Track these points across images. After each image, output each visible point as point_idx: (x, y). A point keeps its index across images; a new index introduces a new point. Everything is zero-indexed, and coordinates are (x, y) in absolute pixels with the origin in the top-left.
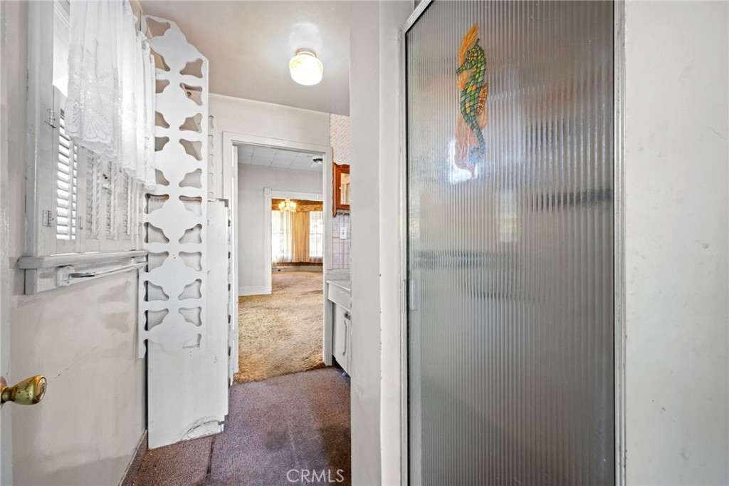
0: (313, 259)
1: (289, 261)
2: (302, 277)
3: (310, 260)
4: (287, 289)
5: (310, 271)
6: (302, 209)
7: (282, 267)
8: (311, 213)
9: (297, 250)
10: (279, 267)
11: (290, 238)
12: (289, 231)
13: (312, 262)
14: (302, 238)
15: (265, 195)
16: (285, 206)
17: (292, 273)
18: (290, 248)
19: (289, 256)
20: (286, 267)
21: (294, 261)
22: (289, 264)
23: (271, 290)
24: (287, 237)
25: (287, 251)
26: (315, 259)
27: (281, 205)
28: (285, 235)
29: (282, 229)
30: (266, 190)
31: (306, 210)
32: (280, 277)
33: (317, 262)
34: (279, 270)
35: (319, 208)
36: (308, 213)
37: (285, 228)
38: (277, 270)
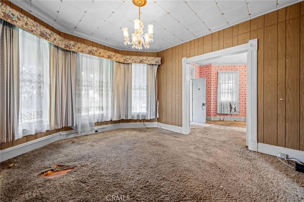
0: (136, 116)
1: (109, 119)
3: (133, 116)
6: (125, 60)
7: (100, 127)
8: (134, 65)
10: (96, 128)
13: (136, 119)
19: (109, 115)
20: (104, 126)
21: (115, 119)
22: (112, 122)
25: (107, 108)
31: (129, 61)
33: (140, 118)
34: (97, 131)
35: (146, 60)
36: (130, 65)
37: (104, 81)
38: (94, 132)
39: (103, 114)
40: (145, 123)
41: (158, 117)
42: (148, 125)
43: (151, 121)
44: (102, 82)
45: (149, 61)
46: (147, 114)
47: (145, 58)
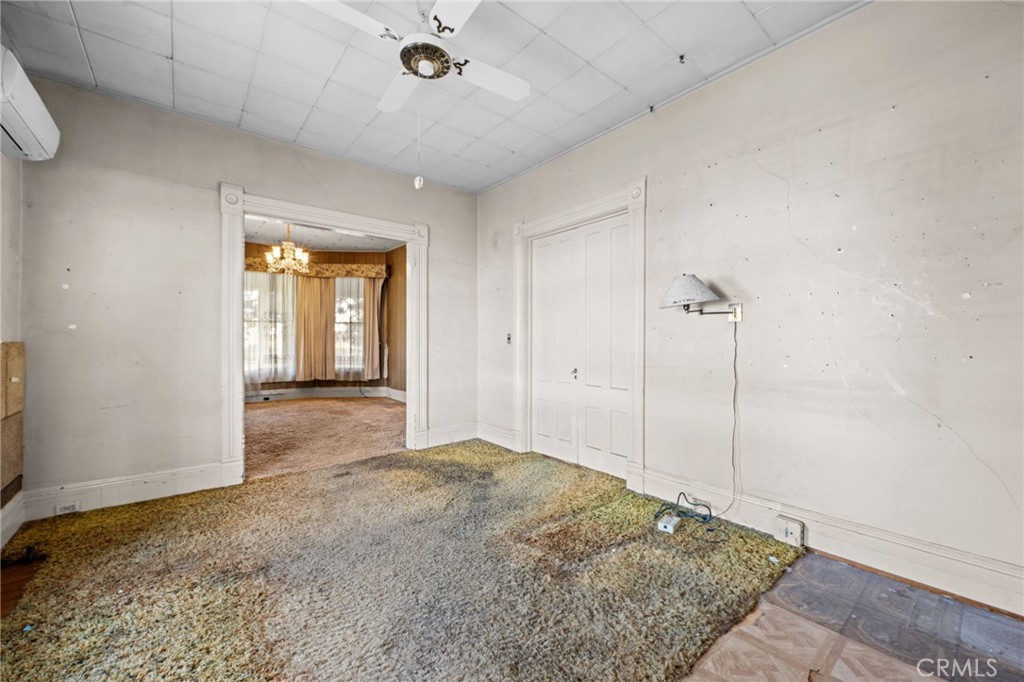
0: (342, 374)
1: (290, 379)
2: (322, 415)
3: (337, 375)
4: (291, 457)
5: (337, 399)
6: (318, 272)
7: (273, 392)
8: (338, 280)
9: (307, 356)
10: (266, 393)
11: (292, 332)
12: (290, 317)
13: (342, 379)
14: (317, 333)
15: (223, 202)
16: (282, 258)
17: (296, 406)
18: (292, 352)
19: (289, 369)
20: (282, 391)
21: (300, 378)
22: (294, 384)
23: (241, 471)
24: (285, 328)
25: (285, 358)
26: (347, 373)
27: (271, 256)
28: (280, 326)
29: (273, 313)
30: (223, 189)
31: (328, 274)
32: (265, 417)
33: (351, 379)
34: (267, 399)
35: (357, 271)
36: (331, 280)
37: (280, 310)
38: (261, 399)
39: (276, 370)
40: (362, 388)
41: (385, 376)
42: (369, 392)
43: (372, 383)
44: (276, 314)
45: (362, 272)
46: (363, 370)
47: (354, 266)
